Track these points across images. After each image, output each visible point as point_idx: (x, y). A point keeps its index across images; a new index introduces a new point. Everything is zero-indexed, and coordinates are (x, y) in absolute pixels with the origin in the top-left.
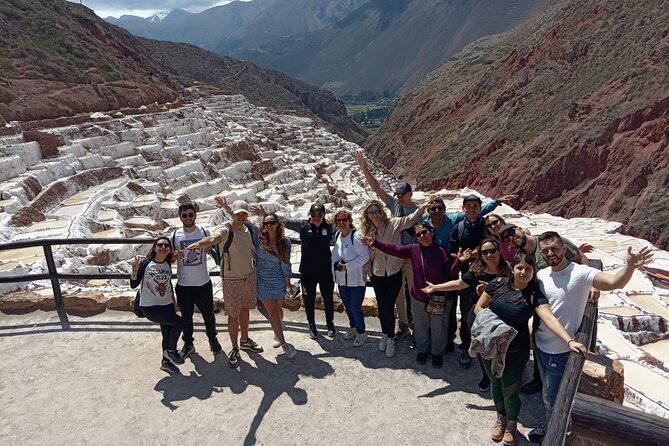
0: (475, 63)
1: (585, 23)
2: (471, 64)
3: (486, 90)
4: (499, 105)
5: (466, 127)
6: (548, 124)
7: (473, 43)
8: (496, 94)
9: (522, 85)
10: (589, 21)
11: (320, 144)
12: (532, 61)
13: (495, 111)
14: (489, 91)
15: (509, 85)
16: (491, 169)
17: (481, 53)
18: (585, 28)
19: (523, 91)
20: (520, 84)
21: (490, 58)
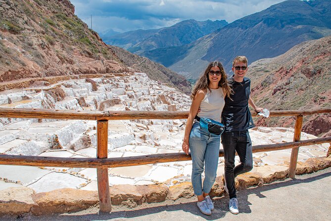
0: (260, 71)
1: (319, 58)
2: (258, 71)
3: (267, 84)
4: (275, 93)
5: (258, 101)
6: (303, 104)
7: (257, 61)
8: (273, 87)
9: (287, 84)
10: (321, 57)
11: (185, 101)
12: (292, 73)
13: (273, 95)
14: (269, 85)
15: (280, 83)
16: (273, 123)
17: (263, 67)
18: (319, 61)
19: (287, 87)
20: (286, 83)
21: (267, 70)
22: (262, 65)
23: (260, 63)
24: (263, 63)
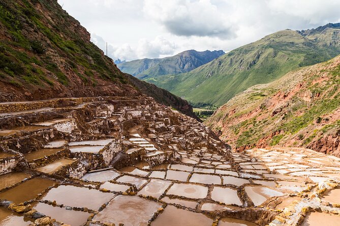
0: (257, 95)
1: (317, 82)
2: (254, 96)
3: (266, 107)
5: (257, 123)
12: (290, 96)
13: (272, 117)
19: (286, 109)
20: (285, 106)
21: (264, 94)
22: (257, 90)
23: (256, 88)
24: (258, 88)
